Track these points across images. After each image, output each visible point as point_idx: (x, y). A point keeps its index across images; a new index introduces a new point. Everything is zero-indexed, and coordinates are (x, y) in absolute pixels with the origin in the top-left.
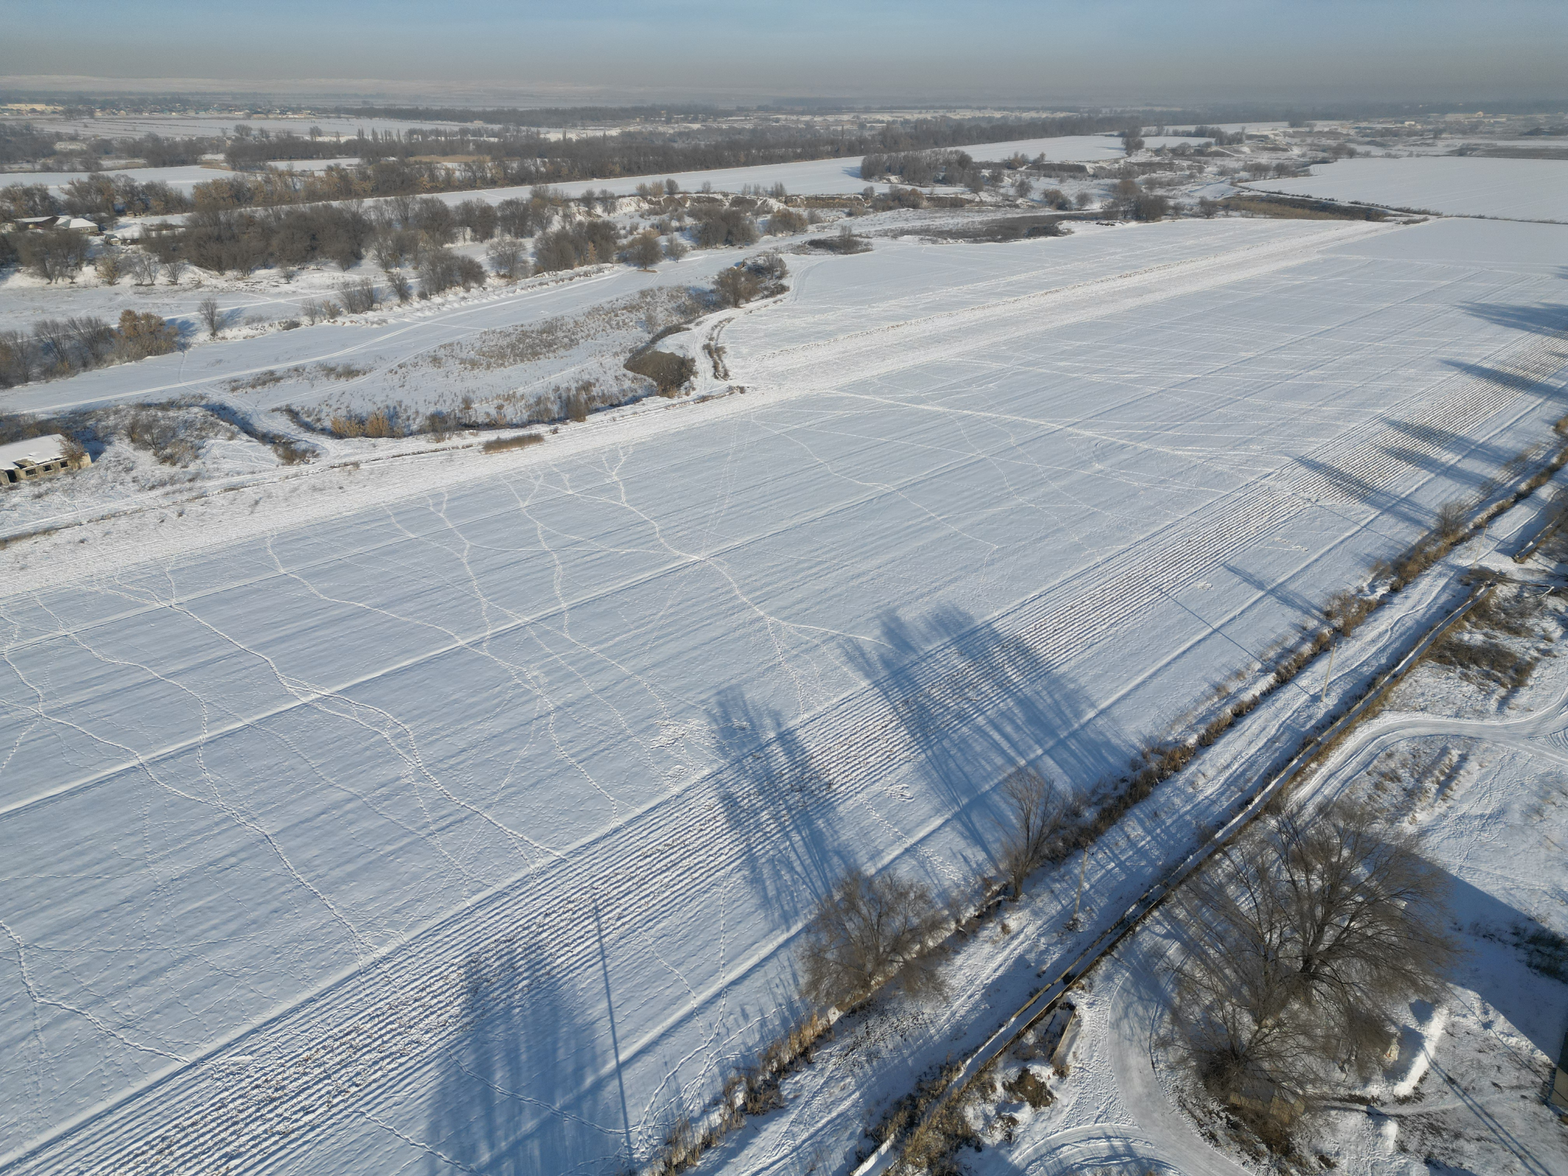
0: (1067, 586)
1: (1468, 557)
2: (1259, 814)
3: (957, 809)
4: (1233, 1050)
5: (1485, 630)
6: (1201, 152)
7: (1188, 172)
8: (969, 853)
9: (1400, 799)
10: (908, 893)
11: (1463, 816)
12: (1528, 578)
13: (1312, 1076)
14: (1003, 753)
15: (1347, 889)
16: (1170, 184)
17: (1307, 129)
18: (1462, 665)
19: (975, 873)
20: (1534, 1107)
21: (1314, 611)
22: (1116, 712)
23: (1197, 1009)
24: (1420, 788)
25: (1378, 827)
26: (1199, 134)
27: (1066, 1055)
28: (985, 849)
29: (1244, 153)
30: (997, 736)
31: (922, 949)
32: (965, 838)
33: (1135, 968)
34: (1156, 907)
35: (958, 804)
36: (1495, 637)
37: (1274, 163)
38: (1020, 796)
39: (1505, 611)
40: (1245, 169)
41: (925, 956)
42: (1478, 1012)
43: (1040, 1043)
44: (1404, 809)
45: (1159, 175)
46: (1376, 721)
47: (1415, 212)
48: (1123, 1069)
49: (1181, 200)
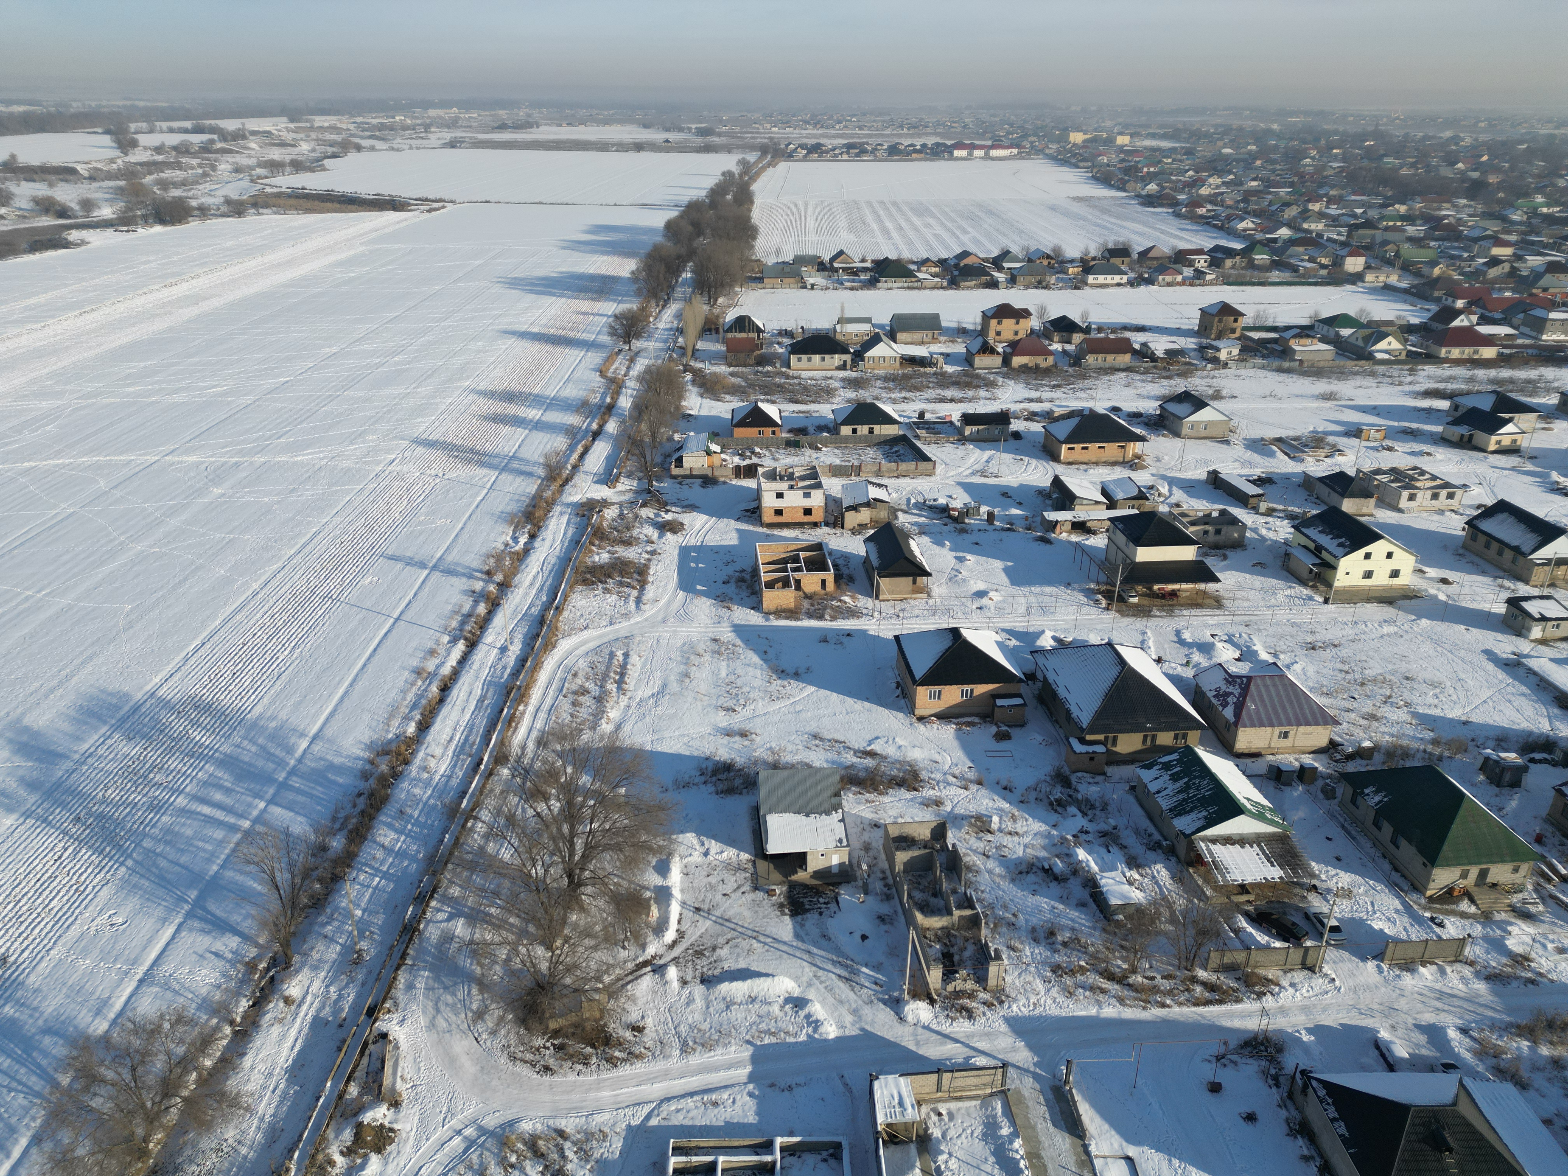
0: (229, 624)
1: (576, 493)
2: (492, 770)
3: (187, 907)
4: (538, 985)
5: (608, 548)
6: (206, 149)
7: (200, 171)
8: (218, 946)
9: (594, 707)
10: (160, 1026)
11: (641, 701)
12: (622, 498)
13: (604, 968)
14: (220, 824)
15: (580, 799)
16: (184, 183)
17: (308, 125)
18: (601, 582)
19: (232, 963)
20: (750, 896)
21: (477, 574)
22: (329, 732)
23: (497, 968)
24: (605, 692)
25: (586, 737)
26: (198, 130)
27: (394, 1084)
28: (236, 932)
29: (253, 149)
30: (206, 810)
31: (200, 1076)
32: (208, 933)
33: (431, 964)
34: (432, 897)
35: (187, 902)
36: (616, 552)
37: (288, 159)
38: (256, 859)
39: (615, 529)
40: (260, 165)
41: (206, 1080)
42: (697, 847)
43: (365, 1089)
44: (598, 714)
45: (167, 174)
46: (556, 650)
47: (433, 201)
48: (451, 1061)
49: (203, 200)
